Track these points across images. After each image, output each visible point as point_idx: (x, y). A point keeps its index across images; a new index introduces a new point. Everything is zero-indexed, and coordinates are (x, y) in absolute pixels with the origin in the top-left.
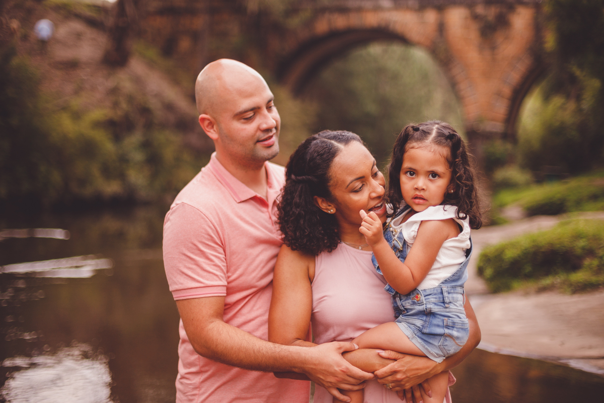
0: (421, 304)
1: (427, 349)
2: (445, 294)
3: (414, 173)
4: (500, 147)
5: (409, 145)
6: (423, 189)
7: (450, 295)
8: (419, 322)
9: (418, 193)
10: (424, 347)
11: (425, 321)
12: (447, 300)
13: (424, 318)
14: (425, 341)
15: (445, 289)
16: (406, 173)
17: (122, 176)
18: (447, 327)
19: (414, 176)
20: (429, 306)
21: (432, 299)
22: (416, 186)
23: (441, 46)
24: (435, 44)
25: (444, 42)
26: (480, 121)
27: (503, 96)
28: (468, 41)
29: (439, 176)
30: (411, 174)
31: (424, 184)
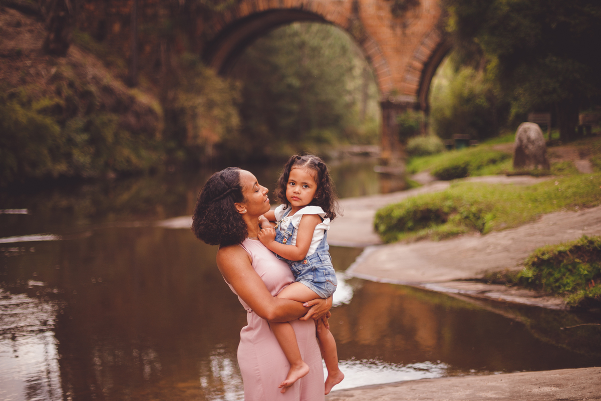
0: (308, 265)
1: (320, 292)
2: (320, 256)
4: (413, 117)
6: (298, 193)
7: (323, 256)
8: (310, 277)
9: (296, 195)
10: (318, 291)
11: (314, 275)
12: (322, 259)
13: (313, 273)
14: (318, 287)
15: (319, 253)
16: (290, 183)
17: (68, 156)
18: (326, 275)
20: (313, 265)
21: (314, 260)
22: (295, 191)
23: (356, 23)
24: (350, 21)
25: (359, 18)
26: (394, 92)
27: (415, 69)
28: (380, 18)
29: (309, 187)
30: (293, 184)
31: (299, 190)
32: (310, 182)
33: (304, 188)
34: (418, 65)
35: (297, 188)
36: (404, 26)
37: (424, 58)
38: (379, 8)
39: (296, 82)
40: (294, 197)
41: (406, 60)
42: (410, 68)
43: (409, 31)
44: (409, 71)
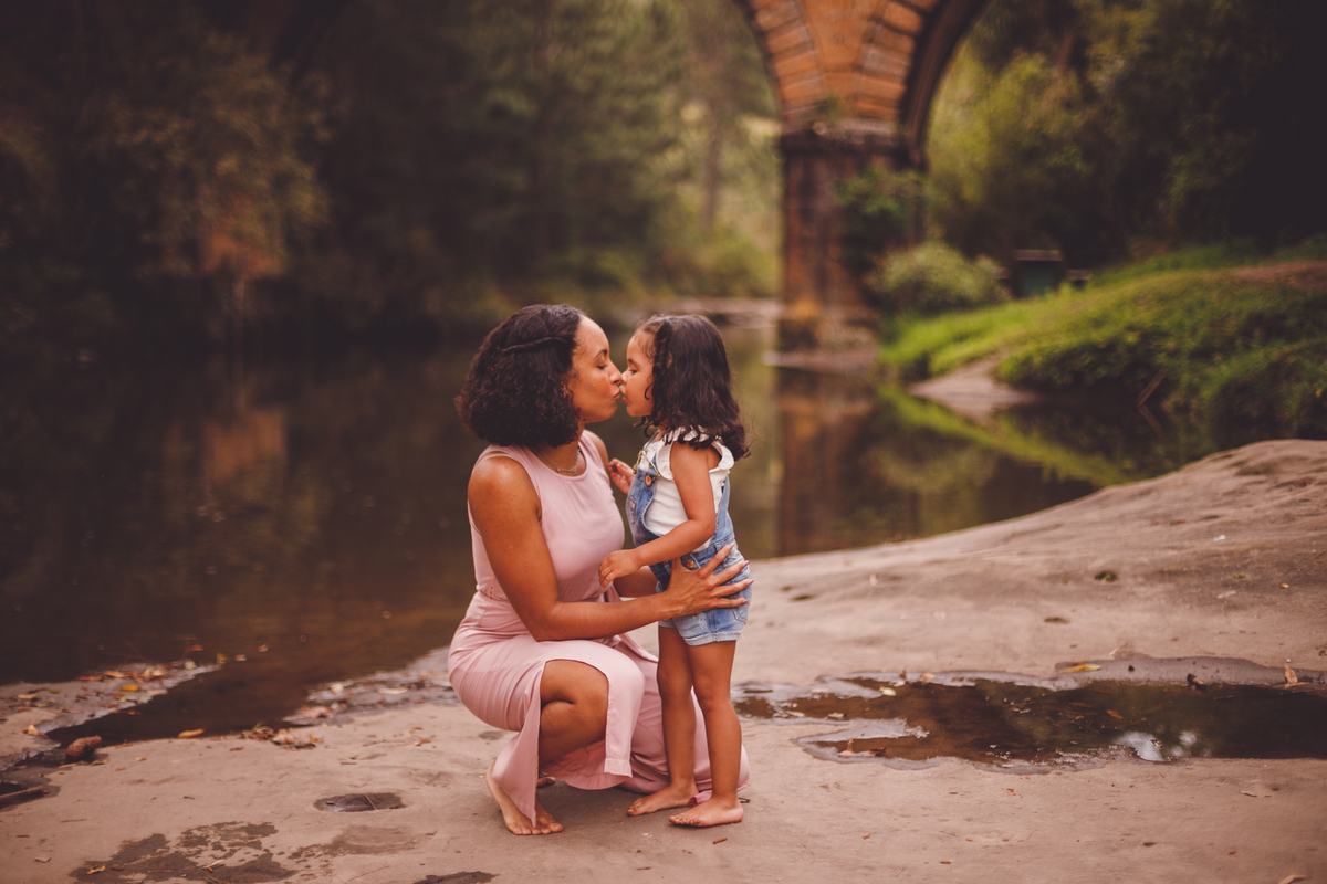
44: (870, 39)
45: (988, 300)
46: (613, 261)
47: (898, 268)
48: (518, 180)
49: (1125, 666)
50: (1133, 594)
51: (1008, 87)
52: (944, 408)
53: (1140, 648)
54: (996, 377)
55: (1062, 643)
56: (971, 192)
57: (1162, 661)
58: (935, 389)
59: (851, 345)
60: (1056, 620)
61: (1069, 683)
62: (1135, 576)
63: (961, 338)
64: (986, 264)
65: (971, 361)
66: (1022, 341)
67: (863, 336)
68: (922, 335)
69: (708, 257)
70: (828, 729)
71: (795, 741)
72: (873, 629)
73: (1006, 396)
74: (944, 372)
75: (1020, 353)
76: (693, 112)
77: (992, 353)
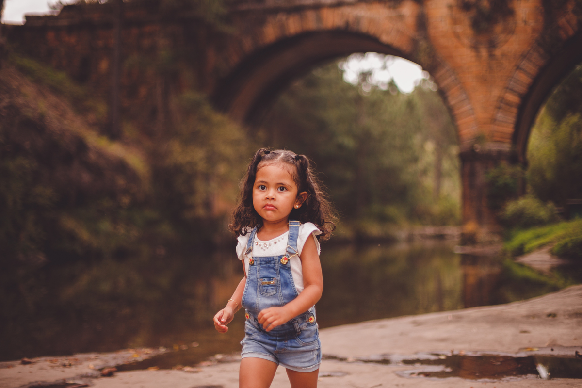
3: (265, 187)
5: (262, 164)
6: (273, 199)
9: (269, 202)
16: (258, 187)
19: (265, 190)
22: (267, 197)
23: (423, 44)
24: (414, 42)
25: (427, 38)
26: (479, 139)
27: (509, 104)
28: (457, 36)
29: (287, 190)
30: (262, 188)
31: (274, 195)
32: (288, 182)
33: (279, 192)
34: (513, 98)
35: (271, 192)
36: (492, 45)
37: (522, 89)
38: (455, 22)
39: (349, 142)
40: (267, 205)
41: (496, 92)
42: (502, 104)
43: (498, 52)
44: (499, 108)
45: (552, 220)
46: (392, 210)
47: (511, 208)
48: (349, 175)
49: (550, 349)
50: (562, 322)
51: (564, 128)
52: (530, 268)
53: (559, 342)
54: (552, 253)
55: (525, 340)
56: (549, 175)
57: (567, 347)
58: (526, 259)
59: (491, 243)
60: (525, 332)
61: (523, 354)
62: (564, 315)
63: (538, 237)
64: (550, 205)
65: (541, 247)
66: (563, 237)
67: (496, 239)
68: (522, 237)
69: (437, 209)
70: (410, 369)
71: (394, 372)
72: (444, 335)
73: (555, 261)
74: (530, 251)
75: (563, 242)
76: (430, 146)
77: (550, 243)
